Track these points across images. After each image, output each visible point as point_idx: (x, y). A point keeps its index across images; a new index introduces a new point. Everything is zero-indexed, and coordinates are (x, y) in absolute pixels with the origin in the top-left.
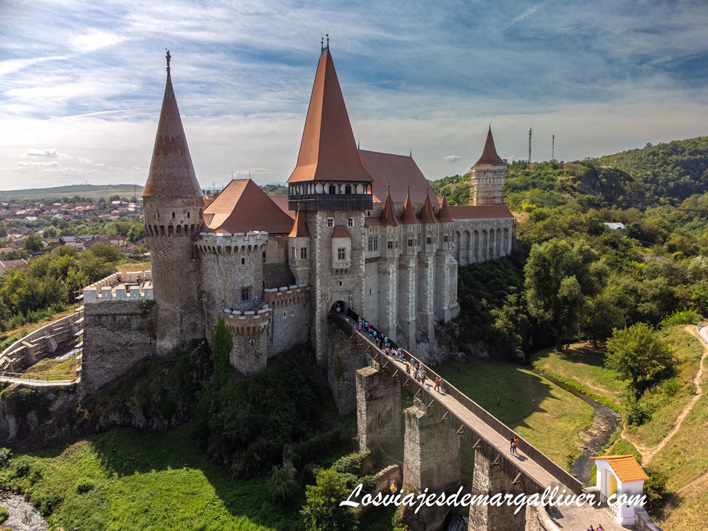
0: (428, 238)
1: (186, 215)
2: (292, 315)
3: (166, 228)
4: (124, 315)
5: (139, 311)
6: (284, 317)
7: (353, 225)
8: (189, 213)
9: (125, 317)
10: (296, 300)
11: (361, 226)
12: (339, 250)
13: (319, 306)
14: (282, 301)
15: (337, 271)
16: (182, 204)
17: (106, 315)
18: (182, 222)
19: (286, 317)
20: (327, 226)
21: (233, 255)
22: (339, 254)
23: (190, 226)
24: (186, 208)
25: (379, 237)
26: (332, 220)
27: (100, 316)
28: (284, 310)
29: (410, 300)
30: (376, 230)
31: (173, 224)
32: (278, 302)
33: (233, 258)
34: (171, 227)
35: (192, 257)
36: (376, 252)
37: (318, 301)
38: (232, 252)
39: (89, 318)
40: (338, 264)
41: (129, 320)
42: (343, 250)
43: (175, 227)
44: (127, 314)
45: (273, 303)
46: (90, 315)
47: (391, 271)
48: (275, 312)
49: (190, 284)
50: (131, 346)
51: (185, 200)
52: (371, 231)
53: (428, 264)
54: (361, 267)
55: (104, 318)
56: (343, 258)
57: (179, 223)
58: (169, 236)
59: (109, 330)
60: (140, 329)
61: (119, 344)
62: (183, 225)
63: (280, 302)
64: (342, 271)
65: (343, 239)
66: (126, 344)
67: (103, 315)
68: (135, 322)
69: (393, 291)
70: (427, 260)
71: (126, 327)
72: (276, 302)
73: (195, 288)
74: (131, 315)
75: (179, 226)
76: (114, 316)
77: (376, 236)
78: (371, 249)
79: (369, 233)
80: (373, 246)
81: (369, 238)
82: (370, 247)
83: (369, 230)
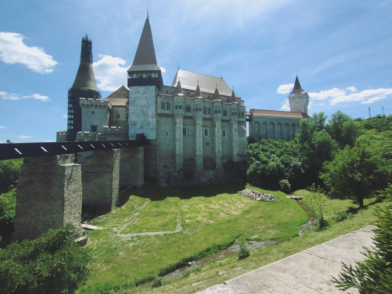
0: (215, 110)
21: (86, 108)
25: (171, 103)
29: (198, 142)
30: (169, 99)
32: (109, 133)
36: (168, 111)
47: (178, 122)
52: (163, 98)
53: (216, 125)
63: (111, 134)
69: (180, 134)
70: (215, 123)
77: (168, 102)
78: (164, 109)
79: (162, 100)
80: (166, 108)
81: (162, 103)
82: (163, 108)
83: (162, 98)
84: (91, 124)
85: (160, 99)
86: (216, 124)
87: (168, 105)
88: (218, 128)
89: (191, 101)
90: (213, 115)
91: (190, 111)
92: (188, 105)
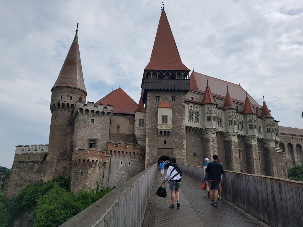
0: (250, 125)
1: (69, 97)
2: (129, 166)
3: (56, 104)
4: (32, 162)
5: (40, 160)
6: (121, 165)
7: (176, 101)
8: (71, 97)
9: (32, 163)
10: (132, 153)
11: (182, 102)
12: (163, 116)
13: (147, 158)
14: (119, 152)
15: (161, 132)
16: (67, 91)
17: (23, 162)
18: (65, 101)
19: (123, 165)
20: (155, 101)
21: (84, 115)
22: (163, 119)
23: (70, 104)
24: (69, 94)
25: (200, 113)
26: (159, 97)
27: (20, 162)
28: (121, 159)
30: (197, 108)
31: (60, 103)
32: (115, 151)
33: (85, 117)
34: (59, 104)
35: (70, 125)
36: (197, 123)
37: (146, 155)
38: (84, 112)
39: (15, 163)
40: (161, 126)
41: (34, 165)
42: (167, 116)
43: (61, 104)
44: (33, 162)
45: (111, 151)
46: (16, 162)
48: (112, 159)
49: (66, 141)
50: (31, 182)
51: (69, 90)
52: (191, 107)
53: (252, 145)
54: (183, 131)
55: (22, 164)
56: (167, 122)
57: (64, 102)
58: (58, 110)
59: (23, 171)
60: (38, 171)
61: (26, 181)
62: (66, 103)
63: (117, 152)
64: (165, 132)
65: (166, 109)
66: (29, 181)
67: (22, 162)
68: (36, 167)
70: (251, 142)
71: (31, 169)
72: (113, 151)
73: (69, 144)
74: (36, 162)
75: (63, 104)
76: (27, 162)
77: (197, 112)
78: (193, 120)
79: (190, 108)
80: (194, 119)
81: (190, 112)
82: (191, 118)
83: (189, 105)
84: (88, 137)
85: (188, 108)
86: (253, 143)
87: (197, 114)
88: (255, 149)
89: (222, 112)
90: (247, 132)
91: (221, 126)
92: (219, 117)
